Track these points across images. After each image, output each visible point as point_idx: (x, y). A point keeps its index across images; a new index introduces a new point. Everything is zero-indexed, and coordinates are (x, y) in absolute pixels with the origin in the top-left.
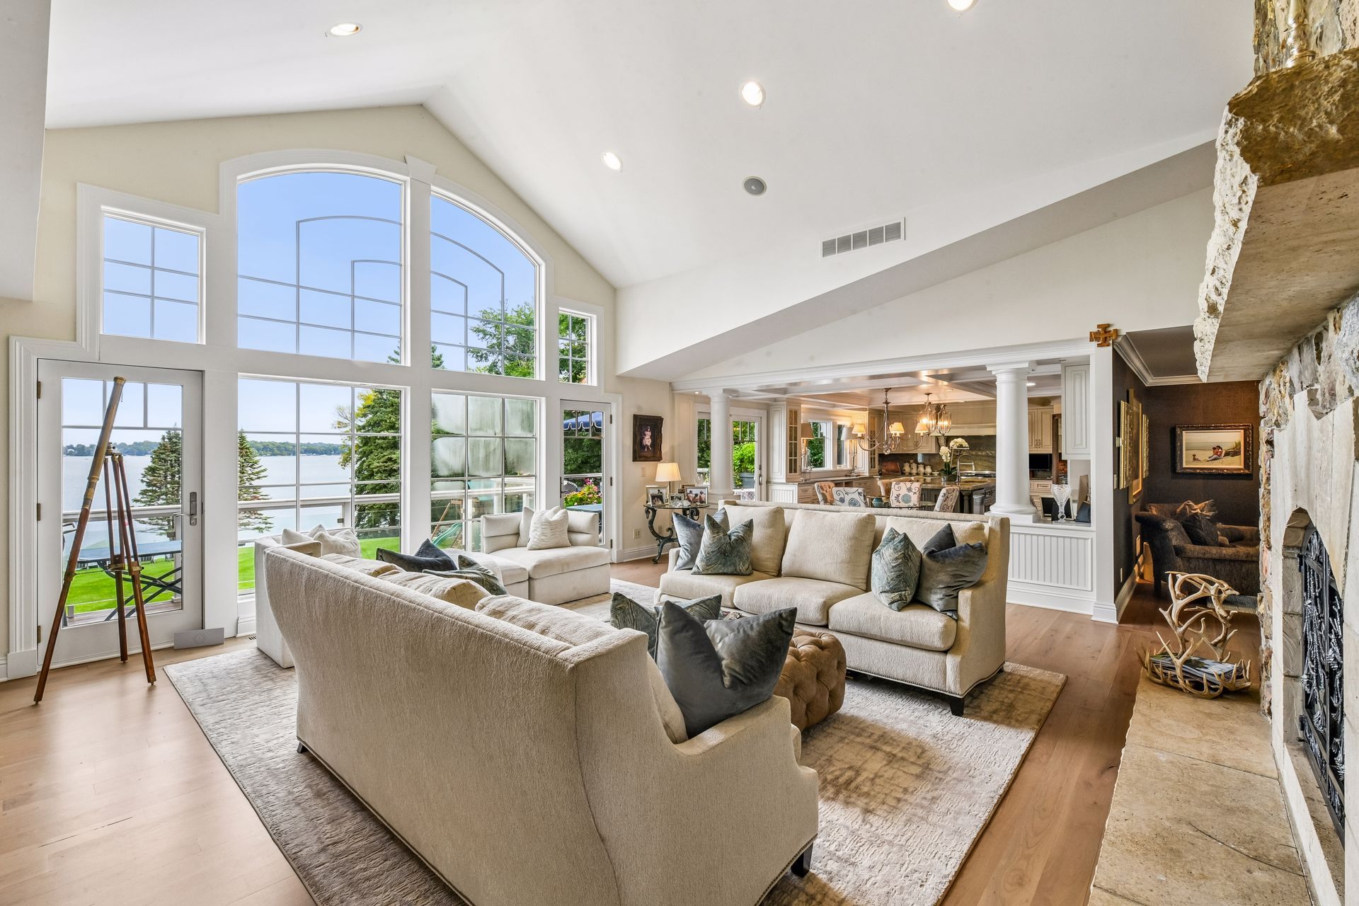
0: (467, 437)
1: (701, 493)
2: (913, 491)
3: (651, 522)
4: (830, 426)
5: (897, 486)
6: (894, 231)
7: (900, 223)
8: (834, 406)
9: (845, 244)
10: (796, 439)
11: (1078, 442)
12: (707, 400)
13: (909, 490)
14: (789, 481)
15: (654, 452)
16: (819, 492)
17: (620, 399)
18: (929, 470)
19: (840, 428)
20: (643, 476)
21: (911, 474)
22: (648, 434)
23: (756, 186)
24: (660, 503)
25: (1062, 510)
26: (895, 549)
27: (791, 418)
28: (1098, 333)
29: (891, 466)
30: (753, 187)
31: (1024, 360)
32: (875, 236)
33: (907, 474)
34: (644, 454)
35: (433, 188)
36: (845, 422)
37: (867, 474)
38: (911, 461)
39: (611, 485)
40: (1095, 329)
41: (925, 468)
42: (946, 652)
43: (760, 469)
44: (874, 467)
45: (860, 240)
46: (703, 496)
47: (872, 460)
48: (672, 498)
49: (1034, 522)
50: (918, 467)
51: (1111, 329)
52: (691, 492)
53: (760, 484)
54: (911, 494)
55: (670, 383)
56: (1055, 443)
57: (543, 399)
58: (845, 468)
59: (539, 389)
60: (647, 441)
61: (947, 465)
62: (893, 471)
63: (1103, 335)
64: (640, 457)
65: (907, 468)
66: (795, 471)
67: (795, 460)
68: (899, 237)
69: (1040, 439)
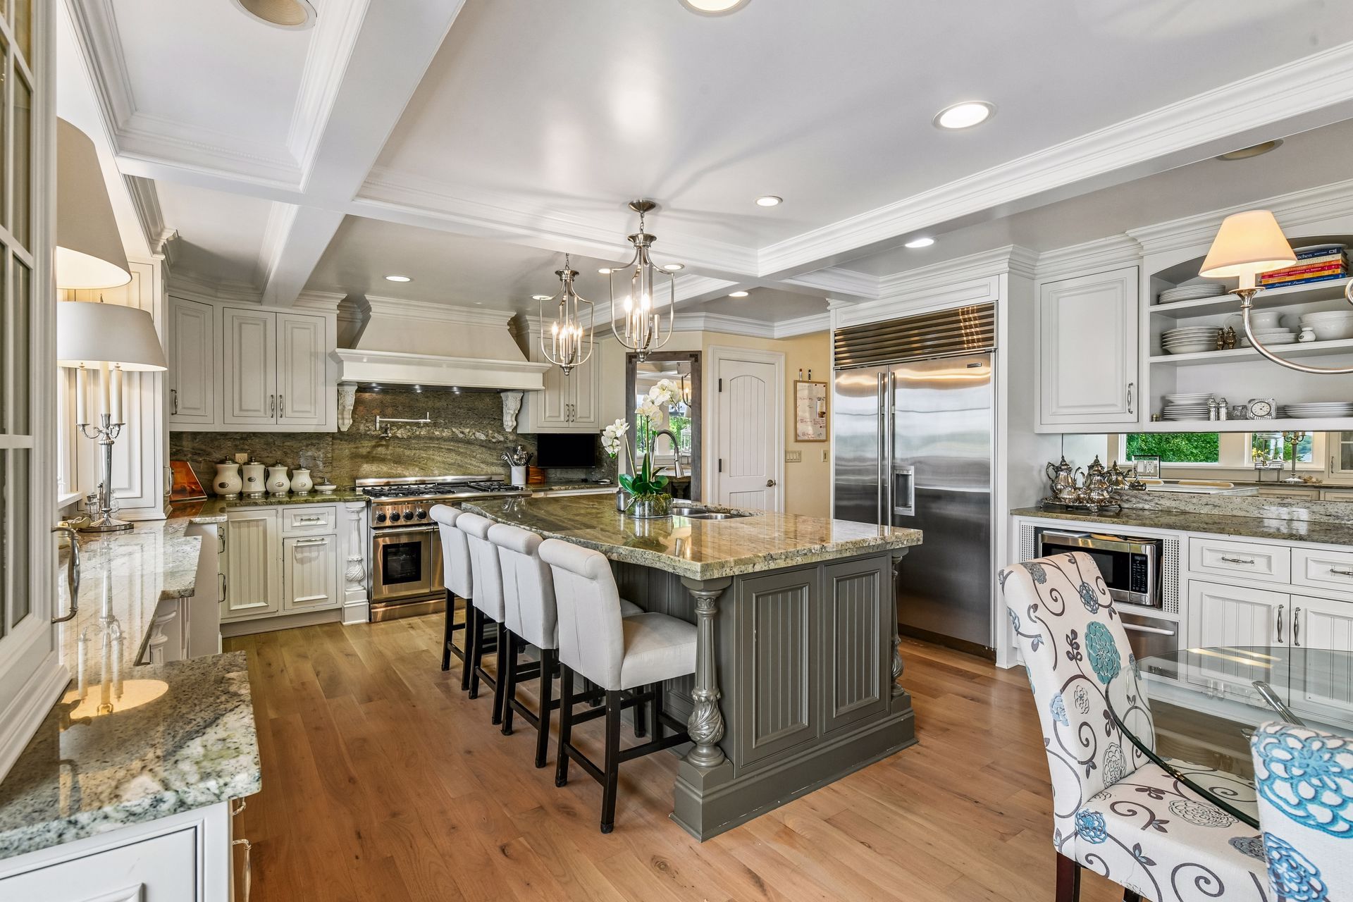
21: (243, 497)
29: (182, 477)
38: (243, 457)
41: (290, 476)
50: (267, 475)
65: (230, 479)
69: (574, 404)
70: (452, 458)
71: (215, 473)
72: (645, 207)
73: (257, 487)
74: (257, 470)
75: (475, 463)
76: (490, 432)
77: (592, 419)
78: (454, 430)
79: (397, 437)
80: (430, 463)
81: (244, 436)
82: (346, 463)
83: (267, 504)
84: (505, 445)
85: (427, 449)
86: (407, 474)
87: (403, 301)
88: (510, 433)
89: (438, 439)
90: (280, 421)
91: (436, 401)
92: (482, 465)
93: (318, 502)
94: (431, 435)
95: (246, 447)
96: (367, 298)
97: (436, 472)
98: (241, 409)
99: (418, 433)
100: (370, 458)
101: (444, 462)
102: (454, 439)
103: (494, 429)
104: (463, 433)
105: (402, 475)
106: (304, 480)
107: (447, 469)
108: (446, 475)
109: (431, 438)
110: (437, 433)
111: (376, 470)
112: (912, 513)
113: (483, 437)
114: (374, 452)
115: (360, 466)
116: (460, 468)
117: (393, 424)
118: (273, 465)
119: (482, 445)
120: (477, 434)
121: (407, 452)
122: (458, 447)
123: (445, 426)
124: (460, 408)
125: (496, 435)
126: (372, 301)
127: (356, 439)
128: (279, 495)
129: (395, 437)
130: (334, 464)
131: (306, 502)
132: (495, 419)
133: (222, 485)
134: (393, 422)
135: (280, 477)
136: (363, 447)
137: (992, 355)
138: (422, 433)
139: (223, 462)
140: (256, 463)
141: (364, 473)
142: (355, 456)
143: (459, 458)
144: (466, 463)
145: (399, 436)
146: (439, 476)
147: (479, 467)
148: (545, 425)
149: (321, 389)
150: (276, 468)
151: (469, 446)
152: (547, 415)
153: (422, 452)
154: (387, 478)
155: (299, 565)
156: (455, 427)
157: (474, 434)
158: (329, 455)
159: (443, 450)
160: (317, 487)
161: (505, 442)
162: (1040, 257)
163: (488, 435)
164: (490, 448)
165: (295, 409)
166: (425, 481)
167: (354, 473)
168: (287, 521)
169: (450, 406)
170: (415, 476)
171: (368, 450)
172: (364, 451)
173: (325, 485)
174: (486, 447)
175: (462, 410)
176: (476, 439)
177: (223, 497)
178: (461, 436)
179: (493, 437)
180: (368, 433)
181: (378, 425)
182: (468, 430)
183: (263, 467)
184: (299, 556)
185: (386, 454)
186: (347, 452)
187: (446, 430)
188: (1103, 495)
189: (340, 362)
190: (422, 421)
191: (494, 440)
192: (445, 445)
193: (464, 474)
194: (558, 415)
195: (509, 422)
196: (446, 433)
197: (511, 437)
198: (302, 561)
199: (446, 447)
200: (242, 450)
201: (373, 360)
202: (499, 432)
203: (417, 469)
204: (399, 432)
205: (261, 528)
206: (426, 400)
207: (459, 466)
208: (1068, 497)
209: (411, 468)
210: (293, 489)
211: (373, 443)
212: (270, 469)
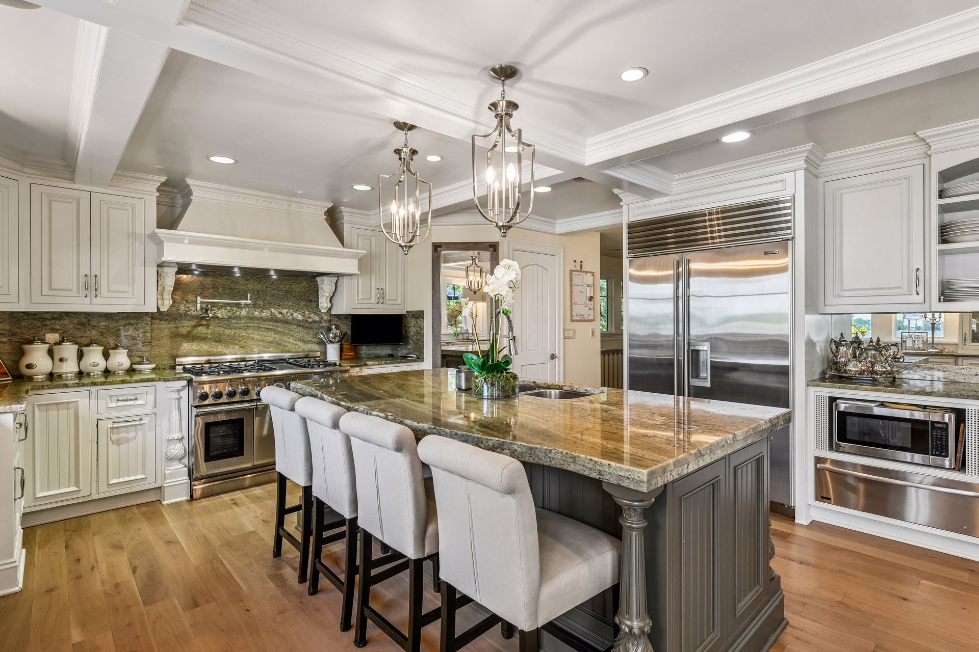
21: (53, 378)
41: (106, 356)
65: (39, 359)
69: (384, 288)
70: (270, 336)
71: (22, 353)
72: (507, 73)
73: (70, 367)
74: (69, 350)
75: (292, 341)
76: (307, 313)
77: (399, 302)
78: (273, 310)
79: (218, 318)
80: (250, 342)
81: (55, 316)
82: (166, 342)
83: (79, 385)
84: (320, 325)
85: (246, 328)
86: (227, 352)
87: (224, 187)
88: (325, 313)
89: (257, 319)
90: (95, 300)
91: (255, 284)
92: (299, 343)
93: (136, 382)
94: (251, 315)
95: (58, 327)
96: (188, 182)
97: (256, 350)
98: (51, 288)
99: (238, 313)
100: (190, 337)
101: (263, 341)
102: (273, 319)
103: (311, 310)
104: (281, 313)
105: (223, 353)
106: (121, 359)
107: (266, 347)
108: (265, 352)
109: (251, 319)
110: (256, 313)
111: (196, 348)
112: (708, 384)
113: (300, 317)
114: (195, 332)
115: (180, 345)
116: (278, 345)
117: (213, 305)
118: (88, 345)
119: (299, 324)
120: (295, 315)
121: (228, 332)
122: (277, 326)
123: (265, 307)
124: (278, 291)
125: (312, 315)
126: (193, 185)
127: (176, 319)
128: (94, 375)
129: (215, 317)
130: (153, 343)
131: (123, 382)
132: (311, 301)
133: (29, 366)
134: (213, 303)
135: (95, 357)
136: (184, 326)
137: (790, 243)
138: (242, 314)
139: (30, 342)
140: (68, 343)
141: (184, 351)
142: (176, 336)
143: (277, 336)
144: (285, 341)
145: (220, 316)
146: (259, 353)
147: (296, 344)
148: (358, 306)
149: (139, 269)
150: (91, 348)
151: (287, 326)
152: (360, 298)
153: (242, 331)
154: (208, 356)
155: (116, 447)
156: (274, 308)
157: (292, 314)
158: (148, 335)
159: (262, 329)
160: (135, 366)
161: (320, 322)
162: (826, 158)
163: (304, 316)
164: (306, 328)
165: (112, 288)
166: (245, 358)
167: (174, 352)
168: (102, 403)
169: (268, 289)
170: (236, 354)
171: (189, 329)
172: (184, 331)
173: (143, 364)
174: (303, 326)
175: (280, 293)
176: (294, 319)
177: (30, 378)
178: (279, 316)
179: (310, 318)
180: (189, 313)
181: (199, 306)
182: (286, 311)
183: (76, 347)
184: (115, 437)
185: (207, 333)
186: (167, 332)
187: (265, 311)
188: (885, 367)
189: (159, 243)
190: (243, 302)
191: (310, 320)
192: (265, 325)
193: (282, 352)
194: (369, 298)
195: (324, 304)
196: (266, 314)
197: (326, 318)
198: (118, 443)
199: (265, 326)
200: (53, 330)
201: (194, 242)
202: (315, 313)
203: (237, 347)
204: (219, 312)
205: (72, 411)
206: (246, 282)
207: (278, 344)
208: (854, 369)
209: (231, 346)
210: (110, 368)
211: (194, 323)
212: (84, 349)
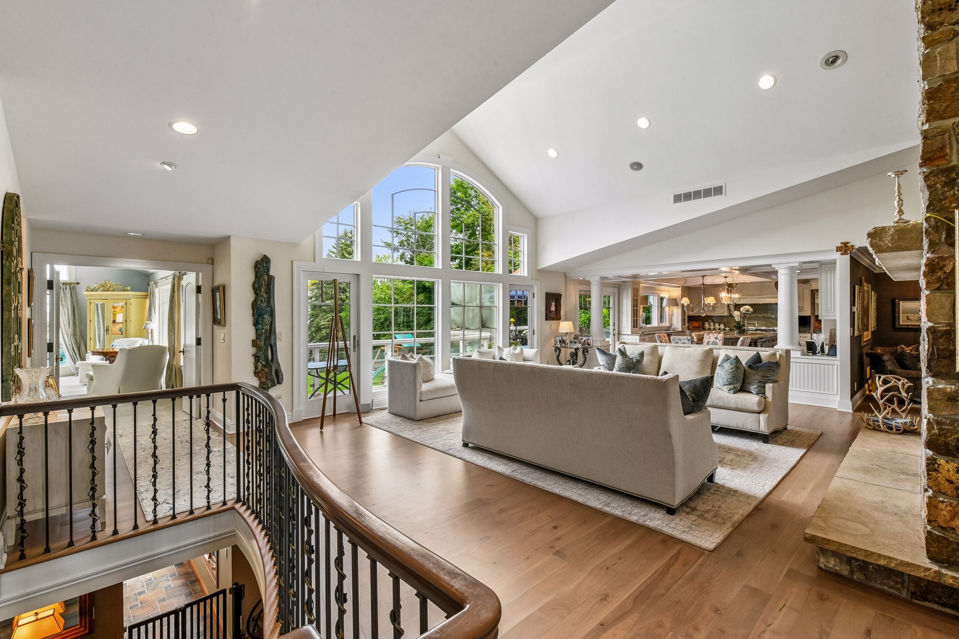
0: (464, 307)
1: (588, 339)
2: (719, 339)
3: (558, 356)
4: (656, 298)
5: (707, 336)
6: (718, 190)
7: (722, 186)
8: (660, 285)
9: (687, 197)
10: (637, 307)
11: (829, 309)
12: (588, 283)
13: (716, 338)
14: (633, 333)
15: (557, 315)
16: (659, 340)
17: (539, 283)
18: (722, 326)
19: (662, 299)
20: (551, 329)
22: (554, 304)
23: (637, 166)
24: (564, 345)
25: (819, 348)
26: (731, 364)
27: (634, 293)
28: (841, 247)
29: (696, 324)
30: (635, 167)
31: (795, 261)
32: (707, 193)
33: (707, 329)
34: (551, 316)
35: (451, 170)
36: (665, 295)
37: (680, 330)
38: (710, 321)
39: (534, 334)
40: (840, 245)
41: (719, 326)
42: (760, 413)
43: (614, 325)
44: (685, 325)
45: (697, 195)
46: (589, 341)
47: (683, 320)
48: (571, 342)
49: (801, 355)
50: (714, 325)
51: (849, 245)
52: (582, 339)
53: (614, 335)
54: (717, 341)
55: (565, 273)
56: (813, 309)
57: (501, 285)
58: (665, 325)
59: (497, 279)
60: (553, 308)
61: (738, 323)
62: (697, 327)
63: (844, 248)
64: (550, 318)
65: (707, 325)
66: (637, 327)
67: (637, 320)
68: (722, 194)
70: (763, 322)
71: (704, 324)
72: (726, 277)
73: (712, 327)
74: (712, 324)
81: (709, 317)
82: (733, 323)
101: (760, 324)
102: (764, 317)
109: (757, 317)
118: (716, 323)
122: (765, 319)
130: (730, 323)
135: (717, 326)
139: (706, 322)
147: (772, 325)
151: (769, 319)
156: (764, 314)
160: (725, 328)
169: (762, 308)
176: (771, 317)
178: (766, 316)
182: (768, 315)
192: (761, 319)
196: (762, 315)
203: (752, 325)
